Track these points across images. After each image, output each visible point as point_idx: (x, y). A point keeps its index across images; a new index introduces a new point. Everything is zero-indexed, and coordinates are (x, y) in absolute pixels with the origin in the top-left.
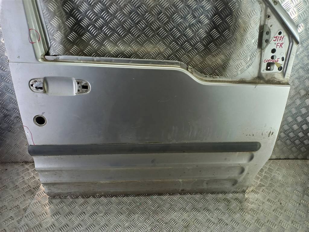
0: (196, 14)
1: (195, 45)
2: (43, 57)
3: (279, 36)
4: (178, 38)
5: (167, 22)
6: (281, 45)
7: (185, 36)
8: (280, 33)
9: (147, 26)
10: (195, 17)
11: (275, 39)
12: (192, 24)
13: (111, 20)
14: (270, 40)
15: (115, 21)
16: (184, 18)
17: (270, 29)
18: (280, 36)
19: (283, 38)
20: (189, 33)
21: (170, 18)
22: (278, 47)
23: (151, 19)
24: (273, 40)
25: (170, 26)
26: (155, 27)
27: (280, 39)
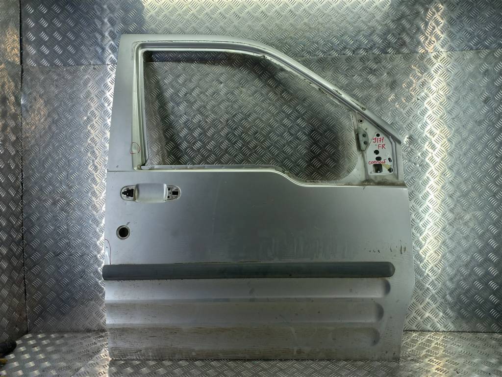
0: (293, 132)
1: (296, 162)
2: (139, 167)
3: (377, 137)
4: (277, 155)
5: (264, 141)
6: (383, 147)
7: (284, 152)
8: (378, 135)
9: (243, 145)
10: (291, 134)
11: (374, 141)
12: (290, 141)
13: (208, 143)
14: (369, 142)
15: (213, 143)
16: (281, 135)
17: (366, 132)
18: (379, 137)
19: (383, 140)
20: (288, 150)
21: (267, 137)
22: (380, 148)
23: (248, 139)
24: (372, 142)
25: (267, 144)
26: (251, 145)
27: (380, 141)
